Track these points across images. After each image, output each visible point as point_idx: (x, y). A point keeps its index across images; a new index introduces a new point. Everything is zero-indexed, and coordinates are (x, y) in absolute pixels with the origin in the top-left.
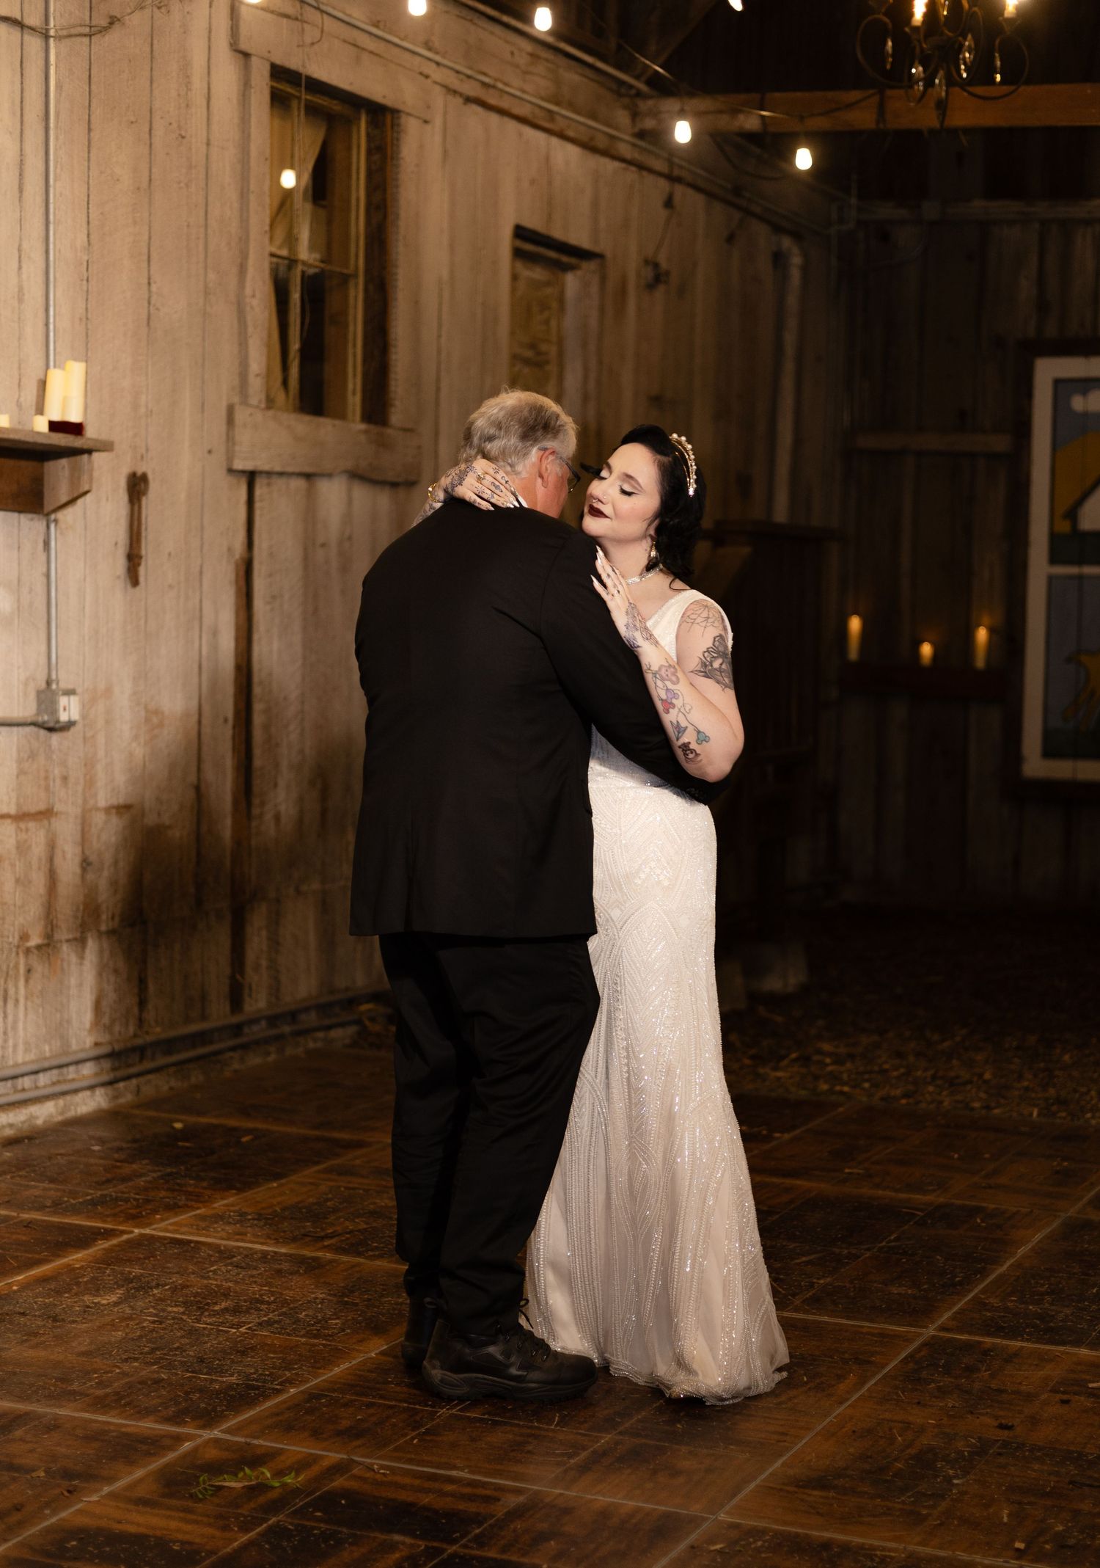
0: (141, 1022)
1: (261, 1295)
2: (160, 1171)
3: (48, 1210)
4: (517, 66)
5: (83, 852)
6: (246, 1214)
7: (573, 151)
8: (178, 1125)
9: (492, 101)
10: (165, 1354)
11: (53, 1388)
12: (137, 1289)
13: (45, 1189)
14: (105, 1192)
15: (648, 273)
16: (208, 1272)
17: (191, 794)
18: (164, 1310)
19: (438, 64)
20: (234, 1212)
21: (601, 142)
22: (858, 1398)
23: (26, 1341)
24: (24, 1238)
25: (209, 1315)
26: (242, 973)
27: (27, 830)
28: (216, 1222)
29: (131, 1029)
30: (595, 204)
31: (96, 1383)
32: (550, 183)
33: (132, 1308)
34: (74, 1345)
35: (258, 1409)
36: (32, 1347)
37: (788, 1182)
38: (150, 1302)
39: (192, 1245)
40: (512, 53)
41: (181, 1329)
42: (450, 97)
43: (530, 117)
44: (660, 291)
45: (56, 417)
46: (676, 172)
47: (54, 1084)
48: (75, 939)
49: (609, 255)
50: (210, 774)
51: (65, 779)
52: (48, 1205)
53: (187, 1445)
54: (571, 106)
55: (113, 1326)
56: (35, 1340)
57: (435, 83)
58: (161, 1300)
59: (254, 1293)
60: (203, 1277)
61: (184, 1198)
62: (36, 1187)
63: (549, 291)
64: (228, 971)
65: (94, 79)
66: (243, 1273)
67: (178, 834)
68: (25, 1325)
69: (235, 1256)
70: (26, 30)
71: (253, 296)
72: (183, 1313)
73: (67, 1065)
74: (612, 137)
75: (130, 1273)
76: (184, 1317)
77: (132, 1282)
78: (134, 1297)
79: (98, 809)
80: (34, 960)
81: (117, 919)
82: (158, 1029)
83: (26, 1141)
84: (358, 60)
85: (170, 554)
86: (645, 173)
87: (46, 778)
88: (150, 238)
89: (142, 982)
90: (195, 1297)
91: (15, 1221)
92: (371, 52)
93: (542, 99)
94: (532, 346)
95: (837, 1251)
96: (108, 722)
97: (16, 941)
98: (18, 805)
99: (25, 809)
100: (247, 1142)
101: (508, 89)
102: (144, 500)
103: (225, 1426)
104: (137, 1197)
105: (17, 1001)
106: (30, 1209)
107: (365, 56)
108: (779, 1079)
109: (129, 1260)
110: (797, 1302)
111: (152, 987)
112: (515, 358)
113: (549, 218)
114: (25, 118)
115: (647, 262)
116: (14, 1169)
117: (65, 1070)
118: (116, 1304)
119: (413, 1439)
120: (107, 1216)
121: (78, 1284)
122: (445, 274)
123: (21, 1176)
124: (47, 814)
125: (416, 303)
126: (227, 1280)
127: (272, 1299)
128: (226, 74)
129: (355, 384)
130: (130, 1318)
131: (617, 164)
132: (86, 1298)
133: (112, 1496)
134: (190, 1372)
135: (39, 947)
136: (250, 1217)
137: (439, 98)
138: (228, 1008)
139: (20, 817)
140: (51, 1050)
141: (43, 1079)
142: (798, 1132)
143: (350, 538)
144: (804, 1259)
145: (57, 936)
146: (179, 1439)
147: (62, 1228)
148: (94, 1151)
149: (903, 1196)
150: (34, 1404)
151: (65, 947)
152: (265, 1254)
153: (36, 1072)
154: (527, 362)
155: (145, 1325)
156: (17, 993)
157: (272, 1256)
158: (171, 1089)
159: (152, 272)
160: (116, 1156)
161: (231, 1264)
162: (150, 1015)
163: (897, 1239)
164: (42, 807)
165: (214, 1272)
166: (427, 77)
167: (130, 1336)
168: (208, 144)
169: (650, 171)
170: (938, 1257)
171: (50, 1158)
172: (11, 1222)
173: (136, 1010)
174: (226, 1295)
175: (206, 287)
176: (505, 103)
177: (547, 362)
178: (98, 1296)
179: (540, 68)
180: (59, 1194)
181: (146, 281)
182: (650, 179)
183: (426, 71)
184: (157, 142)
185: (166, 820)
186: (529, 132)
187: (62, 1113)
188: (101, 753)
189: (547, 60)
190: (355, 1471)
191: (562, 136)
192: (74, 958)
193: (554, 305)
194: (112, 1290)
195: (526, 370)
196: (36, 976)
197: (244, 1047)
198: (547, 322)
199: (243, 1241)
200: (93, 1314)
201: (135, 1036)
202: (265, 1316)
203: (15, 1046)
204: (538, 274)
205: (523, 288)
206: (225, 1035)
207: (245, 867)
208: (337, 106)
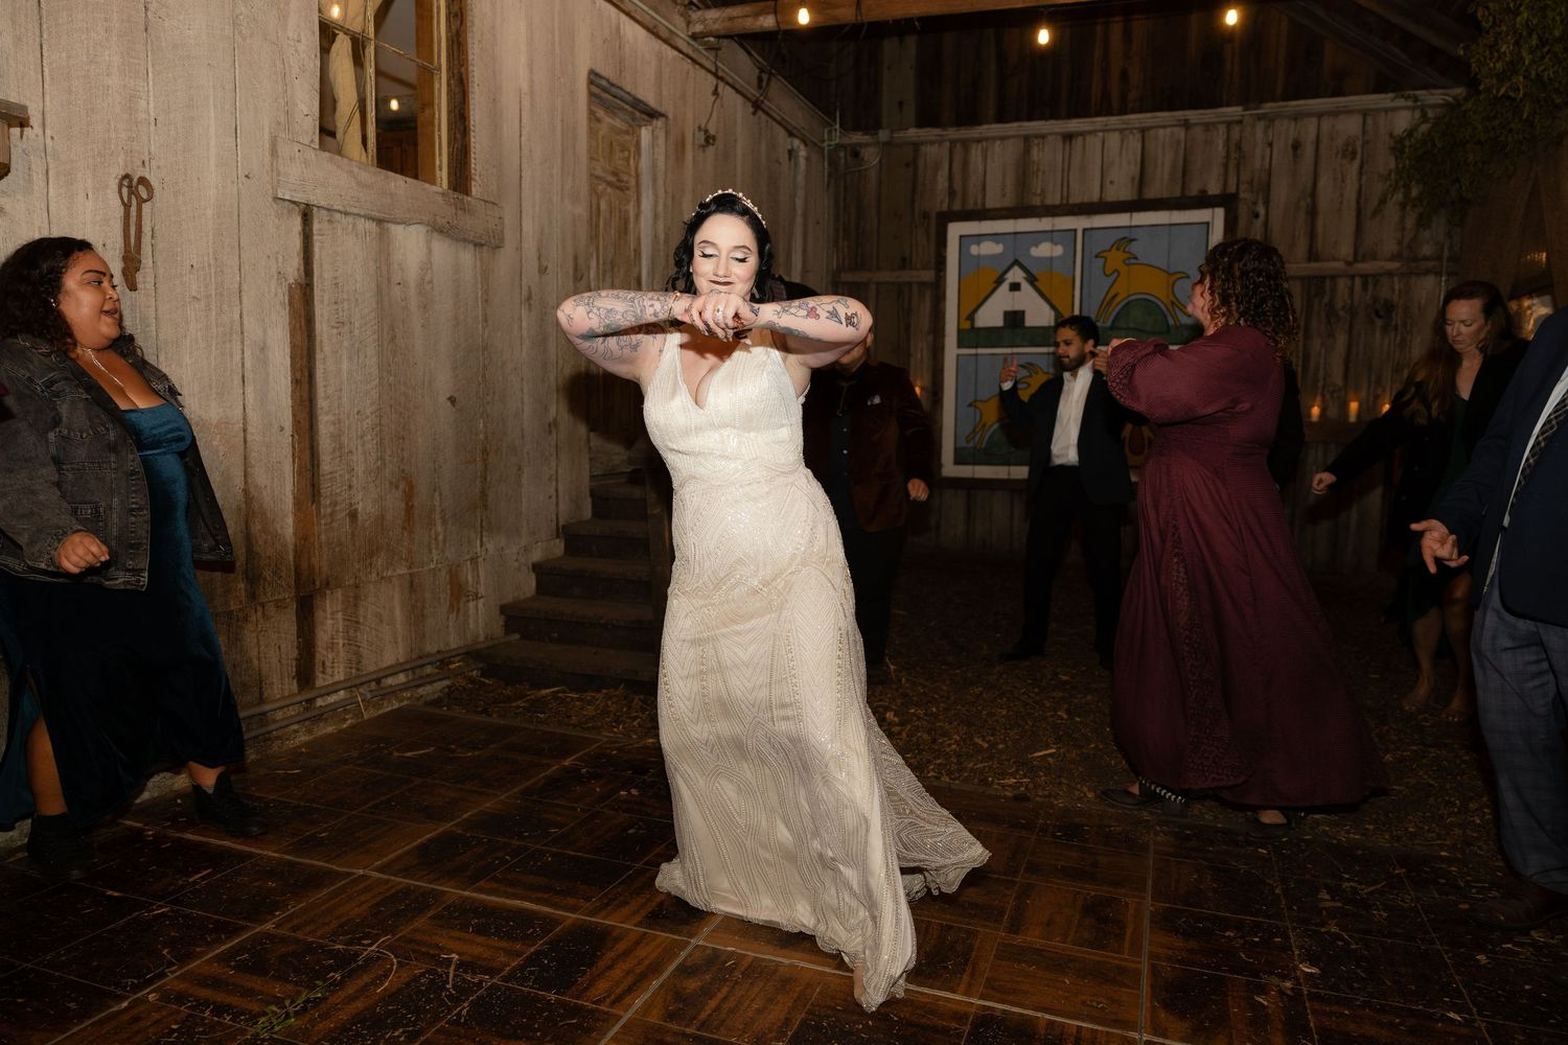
7: (640, 30)
15: (701, 137)
21: (662, 31)
26: (312, 651)
30: (659, 76)
32: (620, 48)
44: (711, 150)
46: (720, 74)
49: (671, 116)
63: (626, 138)
64: (295, 653)
74: (671, 31)
86: (697, 67)
94: (613, 174)
112: (594, 175)
113: (621, 69)
115: (700, 128)
122: (525, 87)
125: (496, 102)
129: (441, 161)
131: (676, 53)
138: (295, 686)
143: (431, 282)
154: (609, 184)
169: (702, 66)
177: (628, 188)
182: (702, 73)
191: (632, 17)
193: (632, 148)
195: (610, 190)
197: (315, 717)
198: (626, 160)
204: (618, 123)
205: (603, 131)
206: (291, 711)
207: (314, 560)
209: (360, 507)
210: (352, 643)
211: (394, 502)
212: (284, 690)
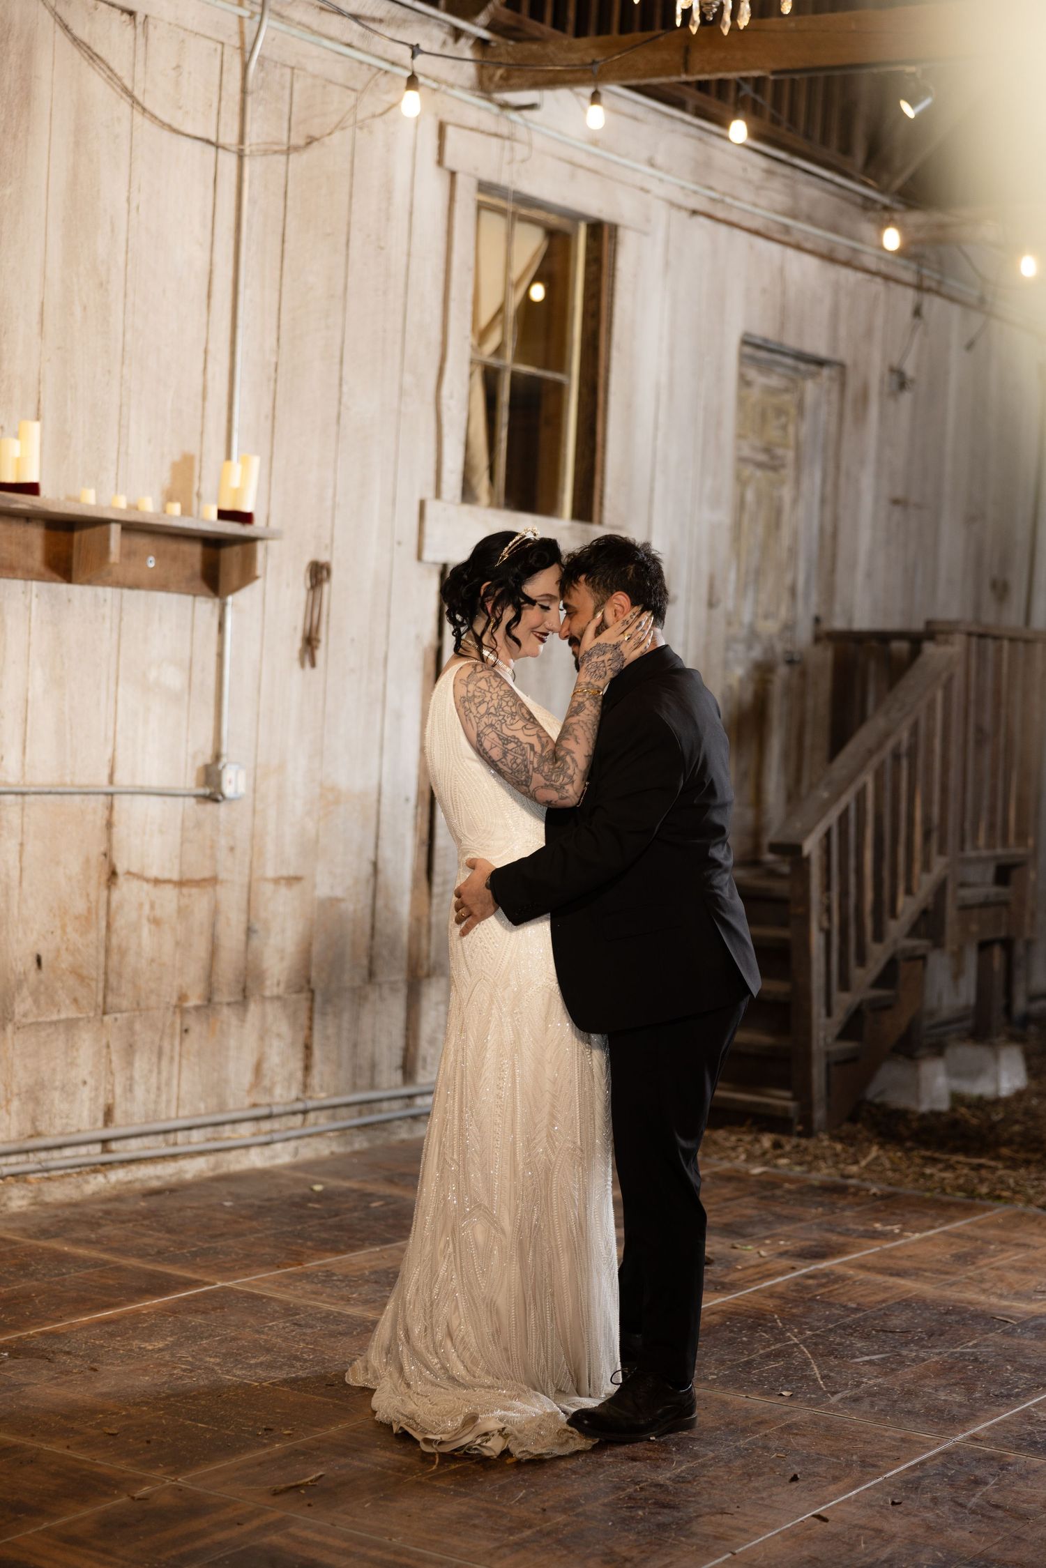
0: (305, 1086)
1: (302, 1353)
2: (276, 1229)
3: (149, 1258)
4: (749, 182)
5: (249, 921)
6: (333, 1274)
7: (811, 263)
8: (318, 1188)
9: (721, 214)
10: (177, 1401)
11: (53, 1425)
12: (188, 1338)
13: (159, 1239)
14: (213, 1245)
15: (892, 380)
16: (264, 1327)
17: (368, 869)
18: (201, 1360)
19: (661, 180)
20: (323, 1272)
21: (842, 254)
22: (842, 1501)
23: (57, 1378)
24: (111, 1282)
25: (241, 1369)
26: (416, 1046)
27: (190, 896)
28: (300, 1280)
29: (294, 1092)
30: (835, 314)
31: (97, 1423)
32: (784, 293)
33: (173, 1355)
34: (98, 1385)
35: (234, 1460)
36: (58, 1385)
37: (892, 1280)
38: (193, 1351)
39: (264, 1300)
40: (745, 170)
41: (207, 1378)
42: (674, 212)
43: (762, 229)
44: (906, 398)
45: (227, 506)
46: (927, 283)
47: (208, 1140)
48: (236, 1003)
49: (849, 362)
50: (387, 852)
51: (232, 849)
52: (153, 1253)
53: (145, 1490)
54: (810, 219)
55: (145, 1371)
56: (64, 1378)
57: (658, 197)
58: (205, 1350)
59: (297, 1350)
60: (258, 1332)
61: (283, 1256)
62: (151, 1236)
63: (787, 397)
64: (401, 1042)
65: (290, 195)
66: (298, 1330)
67: (351, 908)
68: (64, 1363)
69: (299, 1314)
70: (220, 151)
71: (451, 397)
72: (218, 1364)
73: (223, 1124)
74: (855, 250)
75: (190, 1322)
76: (216, 1368)
77: (188, 1331)
78: (181, 1345)
79: (266, 880)
80: (191, 1021)
81: (282, 986)
82: (323, 1095)
83: (168, 1193)
84: (572, 176)
85: (353, 640)
86: (892, 285)
87: (212, 847)
88: (343, 342)
89: (308, 1048)
90: (238, 1350)
91: (112, 1266)
92: (589, 170)
93: (777, 212)
94: (767, 450)
95: (904, 1352)
96: (279, 797)
97: (174, 1001)
98: (181, 872)
99: (188, 876)
100: (376, 1207)
101: (737, 203)
102: (326, 587)
103: (192, 1474)
104: (240, 1251)
105: (172, 1058)
106: (133, 1256)
107: (580, 172)
108: (944, 1179)
109: (196, 1311)
110: (834, 1400)
111: (318, 1054)
112: (742, 460)
113: (783, 326)
114: (216, 231)
115: (890, 368)
116: (140, 1218)
117: (220, 1128)
118: (160, 1350)
119: (367, 1502)
120: (201, 1267)
121: (135, 1329)
122: (663, 378)
123: (142, 1225)
124: (213, 881)
125: (629, 406)
126: (278, 1336)
127: (311, 1357)
128: (432, 188)
129: (565, 483)
130: (165, 1365)
131: (860, 275)
132: (136, 1343)
133: (48, 1531)
134: (191, 1420)
135: (197, 1008)
136: (335, 1278)
137: (660, 213)
138: (398, 1077)
139: (181, 884)
140: (206, 1108)
141: (196, 1135)
142: (931, 1233)
144: (867, 1358)
145: (216, 998)
146: (142, 1482)
147: (152, 1275)
148: (225, 1206)
149: (1005, 1303)
150: (26, 1439)
151: (225, 1011)
152: (329, 1314)
153: (190, 1128)
154: (760, 465)
155: (175, 1372)
156: (172, 1050)
157: (335, 1317)
158: (332, 1153)
159: (344, 373)
160: (243, 1212)
161: (292, 1320)
162: (315, 1080)
163: (975, 1346)
164: (206, 874)
165: (271, 1328)
166: (647, 191)
167: (156, 1381)
168: (409, 255)
169: (898, 281)
170: (1009, 1367)
171: (180, 1210)
172: (107, 1267)
173: (299, 1075)
174: (268, 1350)
175: (401, 388)
176: (734, 217)
177: (783, 466)
178: (147, 1342)
179: (777, 184)
180: (169, 1244)
181: (336, 382)
182: (899, 289)
183: (647, 185)
184: (355, 252)
185: (339, 893)
186: (760, 243)
187: (213, 1169)
188: (271, 826)
189: (784, 176)
190: (292, 1530)
191: (798, 247)
192: (234, 1021)
193: (793, 411)
194: (164, 1338)
195: (759, 473)
196: (193, 1035)
197: (415, 1117)
198: (784, 428)
199: (315, 1300)
200: (133, 1358)
201: (298, 1099)
202: (295, 1373)
203: (168, 1102)
204: (774, 381)
205: (755, 394)
206: (396, 1105)
207: (424, 942)
208: (553, 220)
212: (390, 1080)
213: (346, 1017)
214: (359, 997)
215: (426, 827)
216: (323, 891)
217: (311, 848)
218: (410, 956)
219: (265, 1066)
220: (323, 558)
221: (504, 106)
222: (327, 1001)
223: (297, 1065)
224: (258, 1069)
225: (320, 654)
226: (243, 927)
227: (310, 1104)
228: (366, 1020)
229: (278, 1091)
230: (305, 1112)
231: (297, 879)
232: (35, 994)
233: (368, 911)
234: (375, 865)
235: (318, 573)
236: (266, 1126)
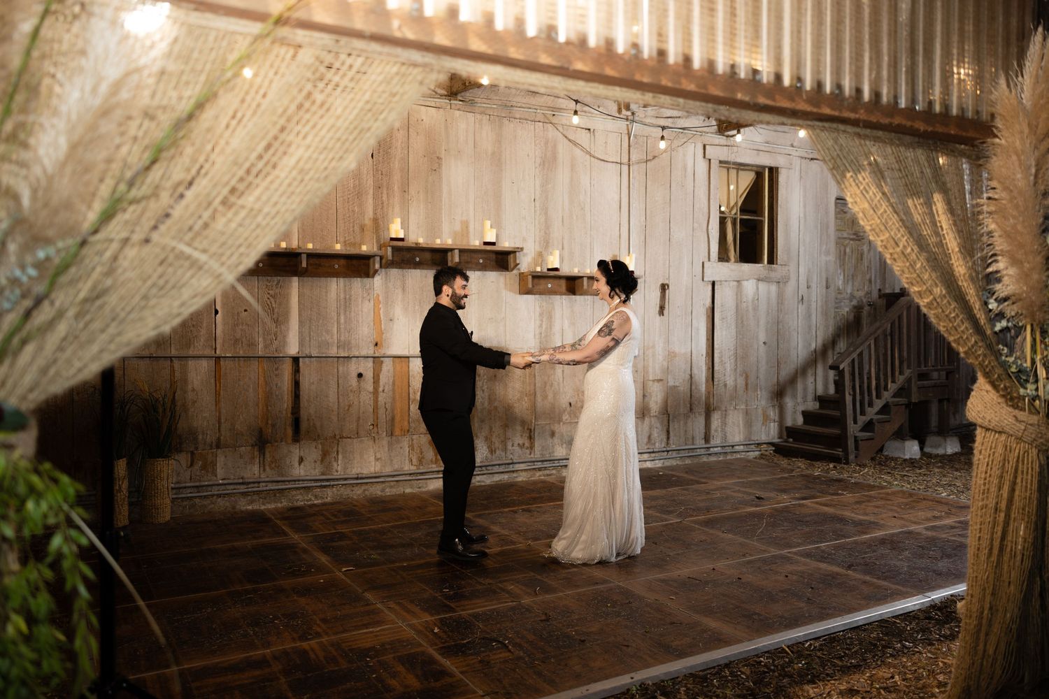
0: (668, 444)
5: (644, 393)
8: (661, 473)
17: (688, 377)
19: (796, 150)
26: (710, 432)
29: (663, 446)
42: (803, 160)
50: (696, 371)
57: (795, 156)
64: (704, 431)
65: (648, 175)
67: (682, 389)
70: (622, 165)
71: (712, 229)
79: (649, 380)
81: (658, 413)
82: (674, 447)
84: (758, 154)
85: (678, 306)
88: (670, 216)
89: (668, 432)
92: (765, 151)
96: (653, 356)
102: (667, 291)
107: (761, 152)
111: (671, 433)
114: (621, 188)
122: (801, 216)
128: (702, 166)
129: (764, 253)
137: (797, 161)
138: (703, 441)
143: (758, 299)
159: (671, 226)
162: (671, 442)
166: (790, 155)
168: (694, 187)
173: (665, 440)
175: (694, 228)
181: (668, 229)
183: (790, 153)
184: (673, 188)
185: (677, 384)
188: (651, 365)
195: (852, 242)
197: (709, 454)
201: (664, 448)
206: (702, 450)
207: (711, 400)
208: (755, 168)
209: (728, 382)
210: (723, 430)
211: (741, 381)
212: (700, 442)
213: (682, 422)
214: (687, 417)
215: (711, 364)
216: (671, 383)
217: (667, 371)
218: (706, 404)
219: (652, 437)
220: (666, 282)
221: (728, 136)
222: (674, 417)
223: (664, 437)
224: (649, 437)
225: (666, 312)
226: (642, 394)
227: (668, 449)
228: (690, 423)
229: (657, 444)
230: (668, 451)
231: (661, 380)
232: (570, 414)
233: (689, 390)
234: (691, 375)
235: (664, 288)
236: (653, 455)
